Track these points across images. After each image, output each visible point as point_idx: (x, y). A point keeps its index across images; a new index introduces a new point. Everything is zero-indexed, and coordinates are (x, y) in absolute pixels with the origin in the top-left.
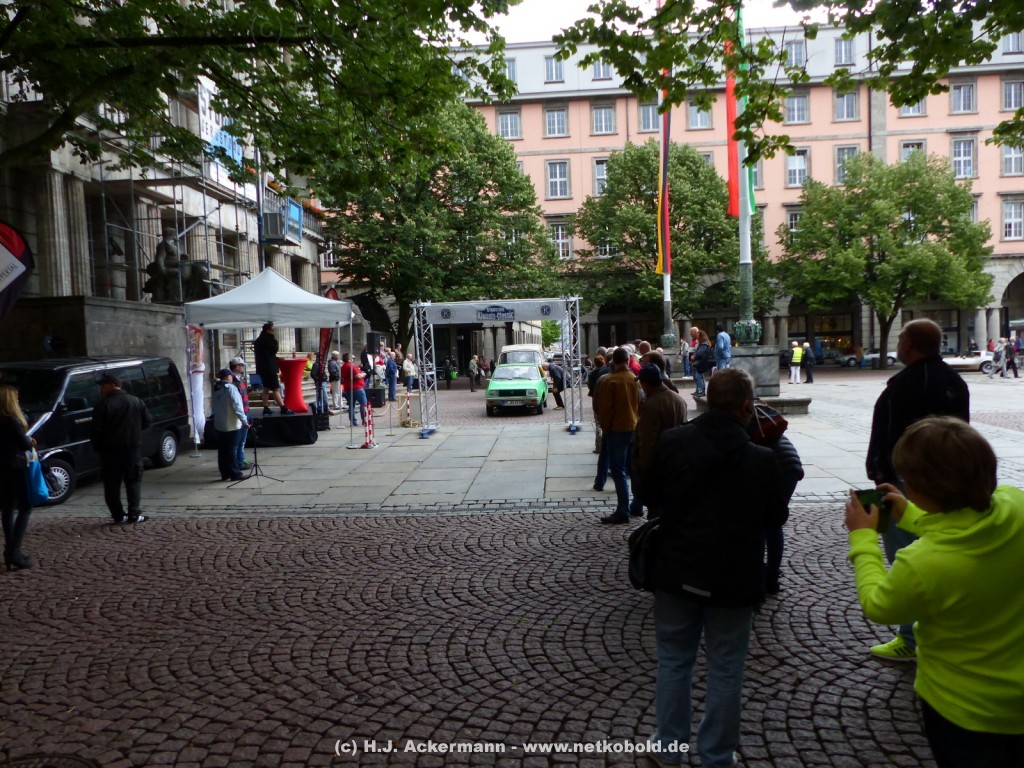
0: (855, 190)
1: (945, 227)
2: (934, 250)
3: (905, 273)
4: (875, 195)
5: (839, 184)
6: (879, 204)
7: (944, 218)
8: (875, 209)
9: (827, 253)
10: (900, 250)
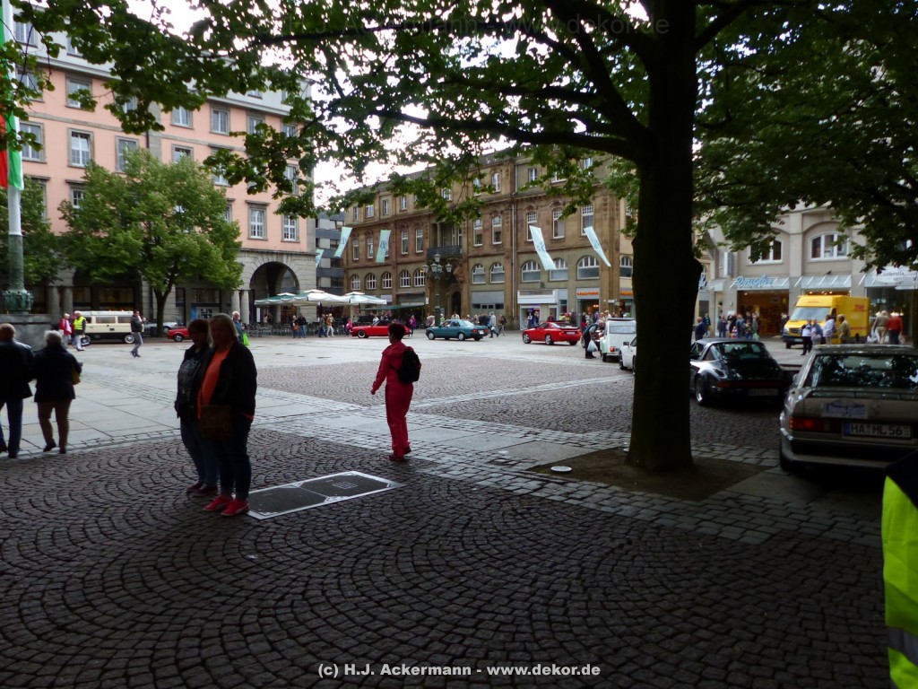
0: (135, 180)
1: (206, 222)
2: (198, 239)
3: (176, 256)
4: (151, 188)
5: (120, 171)
6: (155, 195)
7: (207, 215)
8: (151, 199)
9: (109, 232)
10: (171, 237)
